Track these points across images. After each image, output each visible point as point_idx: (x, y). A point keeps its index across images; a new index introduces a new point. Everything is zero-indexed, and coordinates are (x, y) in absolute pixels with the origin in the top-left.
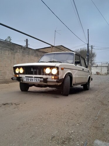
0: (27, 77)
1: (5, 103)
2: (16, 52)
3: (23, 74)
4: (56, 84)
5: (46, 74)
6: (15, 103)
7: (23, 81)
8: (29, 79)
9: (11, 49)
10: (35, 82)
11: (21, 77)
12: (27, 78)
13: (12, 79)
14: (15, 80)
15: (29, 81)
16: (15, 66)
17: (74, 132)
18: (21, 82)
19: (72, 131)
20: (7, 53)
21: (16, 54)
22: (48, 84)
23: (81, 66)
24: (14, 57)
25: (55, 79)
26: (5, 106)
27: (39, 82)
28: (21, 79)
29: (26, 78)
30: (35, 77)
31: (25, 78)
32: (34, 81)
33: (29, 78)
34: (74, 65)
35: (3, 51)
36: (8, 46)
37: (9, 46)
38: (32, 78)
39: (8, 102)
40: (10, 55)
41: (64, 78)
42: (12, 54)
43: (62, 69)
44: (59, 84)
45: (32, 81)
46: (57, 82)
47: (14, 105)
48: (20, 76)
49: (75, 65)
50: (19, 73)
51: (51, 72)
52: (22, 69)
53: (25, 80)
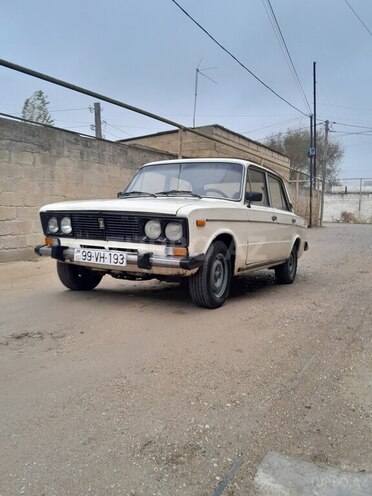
0: (85, 247)
1: (19, 334)
2: (59, 155)
3: (73, 235)
4: (182, 271)
5: (148, 241)
6: (50, 332)
7: (72, 259)
8: (93, 254)
9: (41, 146)
10: (113, 264)
11: (67, 248)
12: (87, 250)
13: (37, 250)
14: (46, 255)
15: (93, 260)
16: (45, 208)
17: (214, 429)
18: (68, 261)
19: (207, 426)
20: (28, 159)
21: (59, 162)
22: (155, 270)
23: (268, 205)
24: (52, 172)
25: (176, 256)
26: (20, 342)
27: (124, 264)
28: (65, 252)
29: (82, 250)
30: (111, 249)
31: (79, 250)
32: (107, 262)
33: (93, 251)
34: (241, 205)
35: (13, 154)
36: (30, 137)
37: (33, 136)
38: (101, 251)
39: (30, 330)
40: (38, 165)
41: (205, 252)
42: (44, 161)
43: (200, 224)
44: (189, 273)
45: (102, 262)
46: (183, 266)
47: (47, 340)
48: (64, 242)
49: (245, 207)
50: (60, 234)
51: (163, 234)
52: (69, 221)
53: (79, 257)
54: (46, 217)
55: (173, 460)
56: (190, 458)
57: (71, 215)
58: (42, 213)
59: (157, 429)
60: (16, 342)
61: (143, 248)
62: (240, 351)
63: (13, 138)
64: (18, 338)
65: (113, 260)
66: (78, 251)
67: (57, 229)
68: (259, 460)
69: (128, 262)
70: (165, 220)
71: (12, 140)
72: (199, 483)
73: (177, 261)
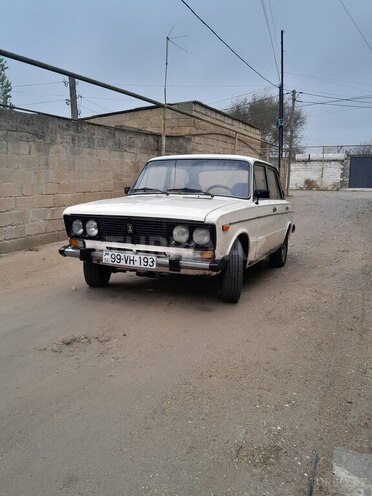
0: (111, 249)
2: (53, 142)
3: (99, 237)
7: (100, 260)
8: (123, 257)
9: (36, 135)
10: (142, 266)
11: (94, 250)
12: (115, 253)
13: (62, 251)
14: (72, 255)
15: (123, 263)
17: (284, 429)
18: (95, 262)
19: (279, 428)
20: (24, 148)
21: (52, 149)
23: (269, 197)
24: (47, 160)
25: (203, 260)
26: (70, 347)
27: (154, 267)
28: (93, 254)
29: (110, 253)
30: (138, 251)
31: (107, 251)
32: (137, 264)
33: (122, 254)
35: (10, 145)
36: (25, 126)
37: (28, 124)
38: (128, 254)
39: (77, 334)
40: (34, 154)
41: (228, 253)
42: (39, 150)
43: (225, 229)
44: (214, 273)
45: (132, 265)
46: (211, 268)
48: (89, 244)
50: (85, 236)
51: (190, 239)
52: (95, 224)
53: (107, 259)
54: (69, 220)
55: (265, 461)
56: (277, 458)
57: (99, 219)
58: (65, 216)
59: (241, 435)
60: (67, 349)
61: (172, 251)
62: (275, 349)
63: (9, 127)
64: (68, 344)
65: (142, 262)
66: (107, 254)
67: (81, 230)
68: (331, 456)
69: (158, 265)
70: (192, 226)
71: (9, 130)
72: (293, 481)
73: (207, 265)
